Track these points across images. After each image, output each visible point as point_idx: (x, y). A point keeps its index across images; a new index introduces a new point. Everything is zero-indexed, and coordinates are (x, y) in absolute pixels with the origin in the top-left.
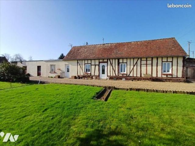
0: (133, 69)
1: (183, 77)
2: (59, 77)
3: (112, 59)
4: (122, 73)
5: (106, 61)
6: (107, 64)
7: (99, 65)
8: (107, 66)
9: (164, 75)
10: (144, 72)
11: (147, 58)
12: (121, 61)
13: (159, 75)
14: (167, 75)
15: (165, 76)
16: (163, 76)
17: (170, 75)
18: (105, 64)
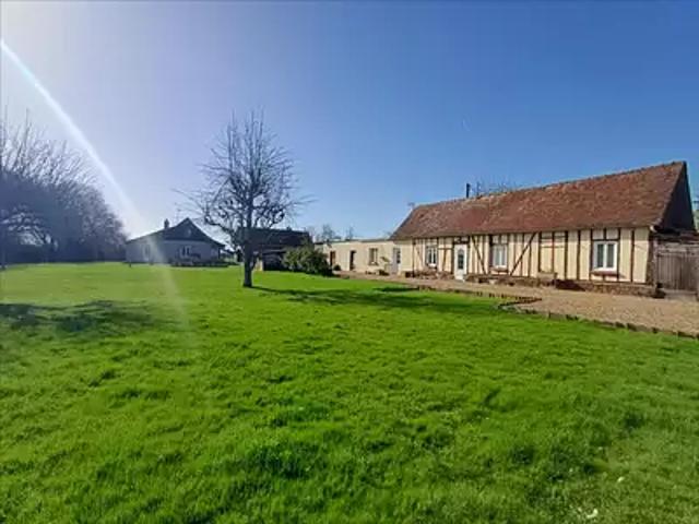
0: (521, 258)
1: (649, 281)
2: (382, 273)
3: (479, 236)
4: (497, 267)
5: (465, 239)
6: (469, 247)
7: (452, 250)
8: (468, 251)
9: (597, 274)
10: (546, 266)
11: (553, 233)
12: (495, 240)
13: (584, 276)
14: (604, 275)
15: (600, 278)
16: (594, 278)
17: (611, 275)
18: (465, 247)
